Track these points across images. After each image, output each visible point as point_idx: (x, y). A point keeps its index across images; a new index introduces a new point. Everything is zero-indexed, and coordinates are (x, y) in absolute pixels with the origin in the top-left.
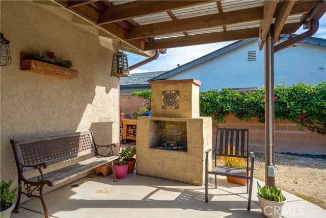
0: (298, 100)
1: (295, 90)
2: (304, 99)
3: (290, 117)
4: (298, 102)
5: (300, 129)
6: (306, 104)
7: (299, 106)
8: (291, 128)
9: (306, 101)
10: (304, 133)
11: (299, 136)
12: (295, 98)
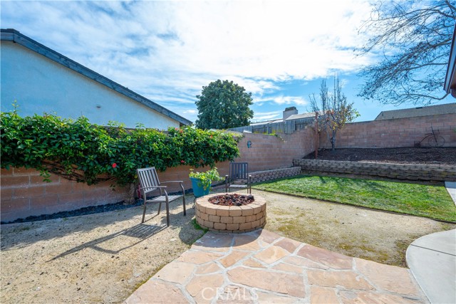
0: (42, 137)
1: (38, 123)
2: (52, 136)
3: (28, 163)
4: (42, 141)
5: (45, 180)
6: (54, 144)
7: (43, 147)
8: (34, 180)
9: (54, 139)
10: (58, 183)
11: (50, 189)
12: (37, 135)
